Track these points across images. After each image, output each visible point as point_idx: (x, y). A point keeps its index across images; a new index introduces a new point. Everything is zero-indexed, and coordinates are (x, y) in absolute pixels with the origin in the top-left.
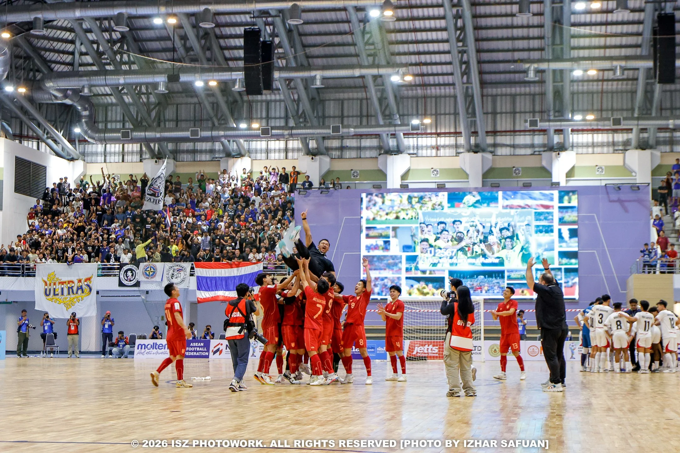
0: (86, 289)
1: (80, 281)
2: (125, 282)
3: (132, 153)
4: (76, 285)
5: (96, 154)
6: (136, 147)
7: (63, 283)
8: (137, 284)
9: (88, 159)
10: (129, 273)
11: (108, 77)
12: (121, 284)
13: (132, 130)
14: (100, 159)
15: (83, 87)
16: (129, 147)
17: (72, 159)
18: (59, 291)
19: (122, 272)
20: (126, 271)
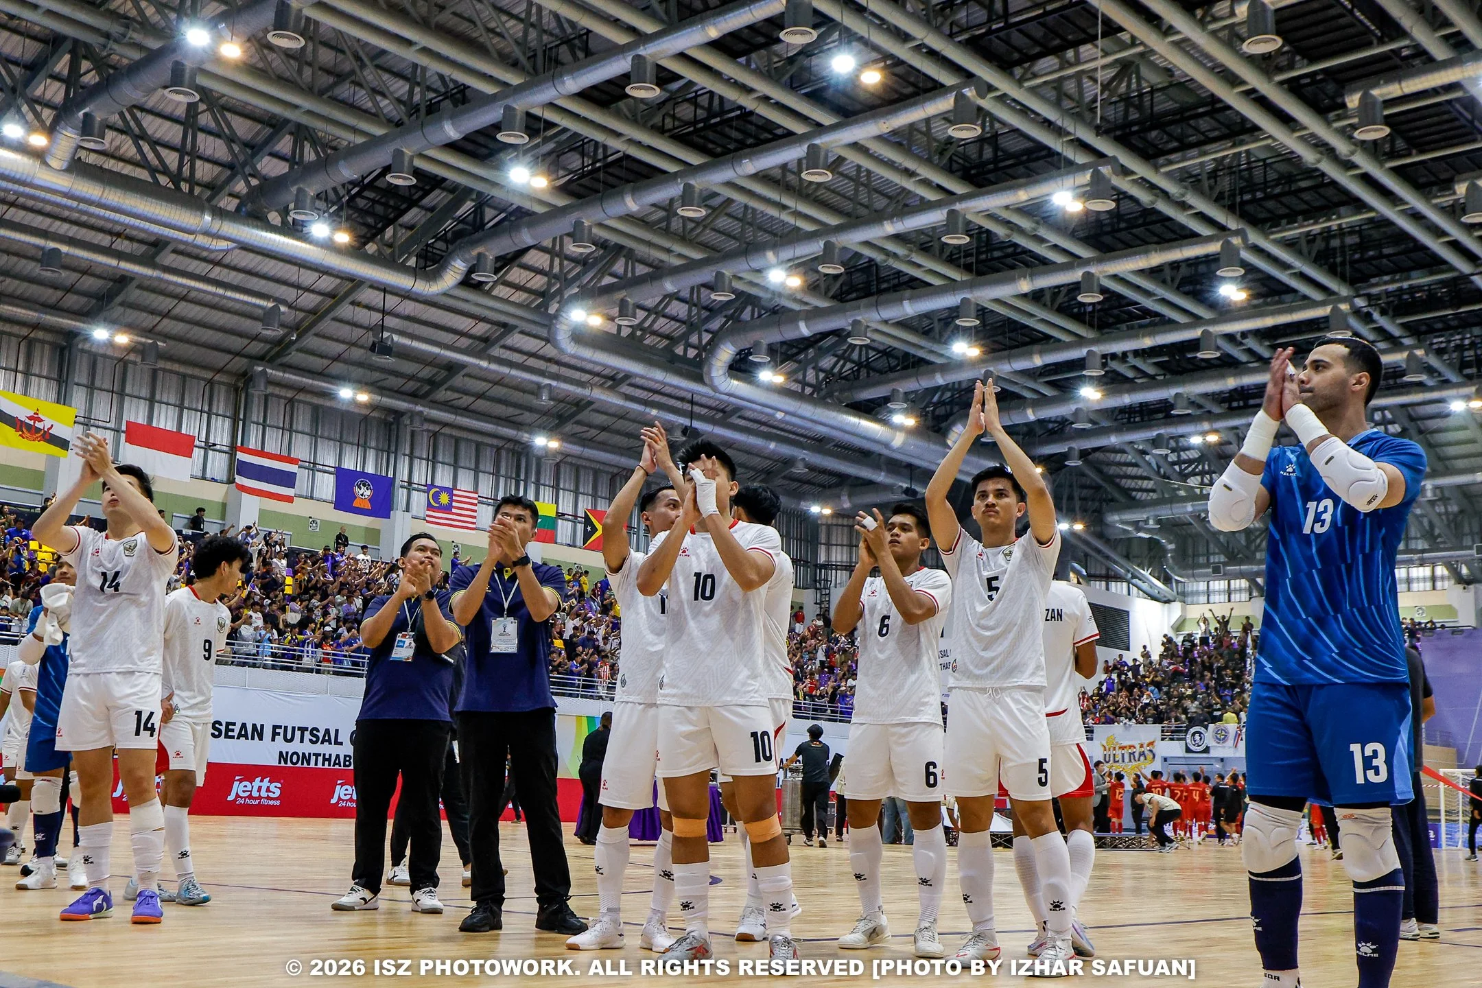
0: (1150, 756)
1: (1142, 746)
2: (1193, 748)
3: (1240, 590)
4: (1138, 750)
5: (1197, 593)
6: (1244, 583)
7: (1123, 748)
8: (1207, 750)
9: (1189, 599)
10: (1197, 737)
11: (1174, 505)
12: (1188, 750)
13: (1225, 564)
14: (1203, 599)
15: (1148, 518)
16: (1236, 584)
17: (1168, 602)
18: (1119, 758)
19: (1189, 736)
20: (1193, 735)
